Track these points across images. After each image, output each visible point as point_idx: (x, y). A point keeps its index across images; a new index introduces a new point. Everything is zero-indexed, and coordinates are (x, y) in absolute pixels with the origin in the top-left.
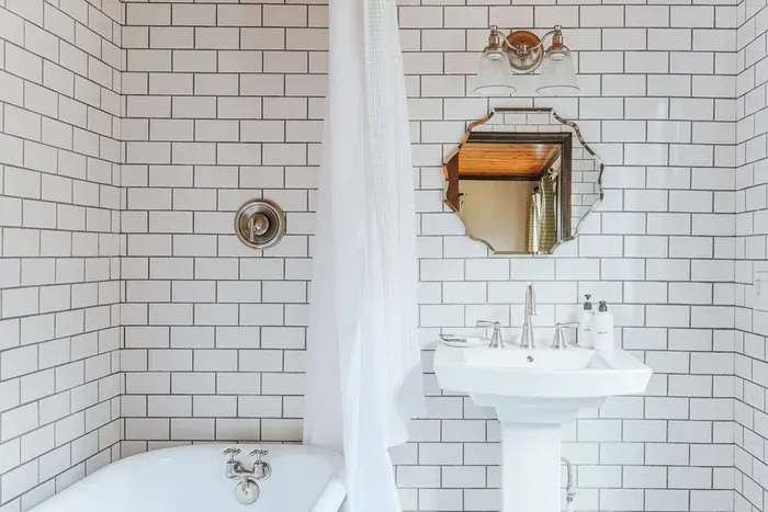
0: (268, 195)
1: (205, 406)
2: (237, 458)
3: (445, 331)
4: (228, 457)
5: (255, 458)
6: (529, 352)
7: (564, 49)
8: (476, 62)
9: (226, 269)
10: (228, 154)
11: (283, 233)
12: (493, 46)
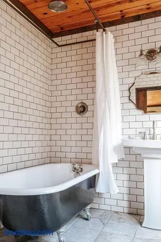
0: (83, 101)
2: (75, 166)
3: (130, 136)
4: (72, 166)
5: (79, 166)
9: (73, 120)
10: (74, 92)
11: (87, 111)
12: (141, 54)
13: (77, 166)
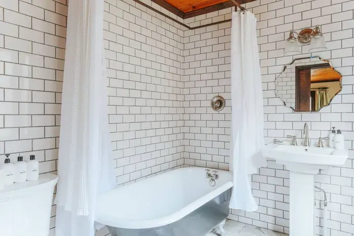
0: (220, 95)
1: (204, 157)
2: (209, 172)
3: (277, 139)
4: (207, 172)
5: (214, 173)
6: (306, 148)
7: (320, 34)
8: (284, 44)
9: (209, 117)
10: (210, 83)
11: (225, 106)
12: (291, 37)
13: (211, 172)
